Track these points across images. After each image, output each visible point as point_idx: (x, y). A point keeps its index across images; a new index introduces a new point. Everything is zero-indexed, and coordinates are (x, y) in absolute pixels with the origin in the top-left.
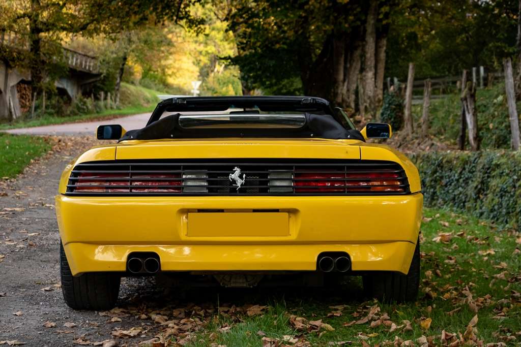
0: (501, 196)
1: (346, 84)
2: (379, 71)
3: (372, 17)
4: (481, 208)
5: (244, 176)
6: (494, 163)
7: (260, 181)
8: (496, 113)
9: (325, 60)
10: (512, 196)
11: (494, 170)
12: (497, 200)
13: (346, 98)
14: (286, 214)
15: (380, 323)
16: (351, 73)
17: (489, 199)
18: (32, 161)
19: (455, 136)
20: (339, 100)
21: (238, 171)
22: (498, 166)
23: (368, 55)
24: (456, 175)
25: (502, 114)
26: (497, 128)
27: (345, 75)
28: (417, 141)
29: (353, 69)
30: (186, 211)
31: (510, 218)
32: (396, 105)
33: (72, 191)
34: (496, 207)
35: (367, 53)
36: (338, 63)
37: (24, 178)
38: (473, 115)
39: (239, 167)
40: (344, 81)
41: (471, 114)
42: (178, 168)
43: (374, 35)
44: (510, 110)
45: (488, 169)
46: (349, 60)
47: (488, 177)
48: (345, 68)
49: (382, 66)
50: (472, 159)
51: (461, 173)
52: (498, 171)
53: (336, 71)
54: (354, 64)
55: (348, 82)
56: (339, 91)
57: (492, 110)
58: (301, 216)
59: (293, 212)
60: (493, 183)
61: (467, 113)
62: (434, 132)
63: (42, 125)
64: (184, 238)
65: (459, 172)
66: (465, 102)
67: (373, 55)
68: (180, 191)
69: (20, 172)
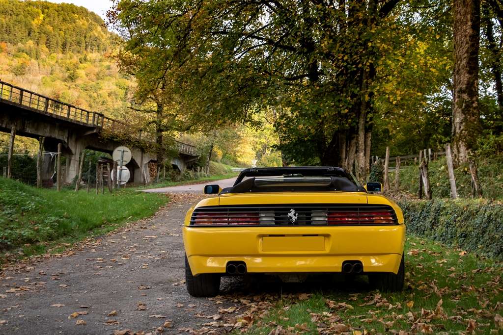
0: (447, 227)
1: (347, 160)
2: (367, 152)
3: (362, 120)
4: (434, 234)
5: (297, 214)
6: (442, 206)
7: (306, 218)
8: (440, 177)
9: (334, 146)
10: (454, 227)
11: (442, 211)
12: (444, 229)
13: (347, 169)
14: (323, 237)
15: (382, 304)
16: (350, 153)
17: (439, 229)
18: (160, 208)
19: (415, 190)
21: (293, 211)
22: (444, 208)
23: (360, 143)
24: (418, 214)
25: (444, 177)
26: (441, 186)
27: (346, 155)
28: (392, 194)
29: (351, 150)
30: (262, 236)
31: (453, 240)
32: (379, 173)
33: (193, 224)
34: (444, 234)
35: (359, 141)
36: (342, 148)
37: (155, 218)
38: (427, 178)
39: (294, 209)
40: (346, 158)
41: (426, 177)
42: (257, 210)
43: (364, 131)
44: (450, 174)
45: (438, 210)
46: (348, 146)
47: (439, 215)
48: (346, 150)
49: (368, 149)
50: (428, 204)
51: (421, 213)
52: (444, 212)
53: (342, 153)
54: (352, 148)
55: (348, 159)
56: (343, 164)
57: (438, 174)
58: (332, 238)
59: (327, 236)
60: (442, 219)
61: (423, 176)
62: (402, 189)
63: (163, 187)
64: (261, 252)
65: (420, 212)
66: (421, 170)
67: (363, 142)
68: (258, 224)
69: (153, 215)
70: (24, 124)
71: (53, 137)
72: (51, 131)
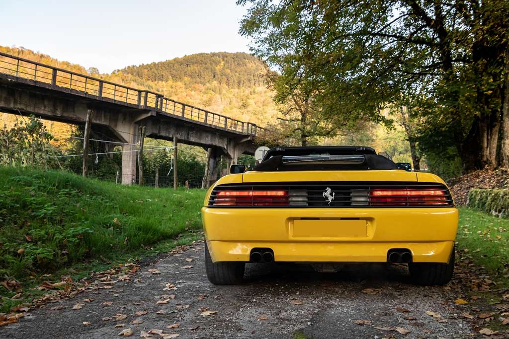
1: (488, 149)
3: (506, 105)
9: (474, 135)
13: (489, 158)
16: (492, 142)
20: (485, 159)
27: (488, 144)
29: (492, 139)
35: (504, 128)
36: (483, 136)
40: (487, 147)
46: (490, 134)
48: (488, 139)
53: (482, 141)
54: (493, 136)
55: (490, 149)
56: (485, 154)
70: (188, 135)
71: (214, 144)
72: (211, 140)
